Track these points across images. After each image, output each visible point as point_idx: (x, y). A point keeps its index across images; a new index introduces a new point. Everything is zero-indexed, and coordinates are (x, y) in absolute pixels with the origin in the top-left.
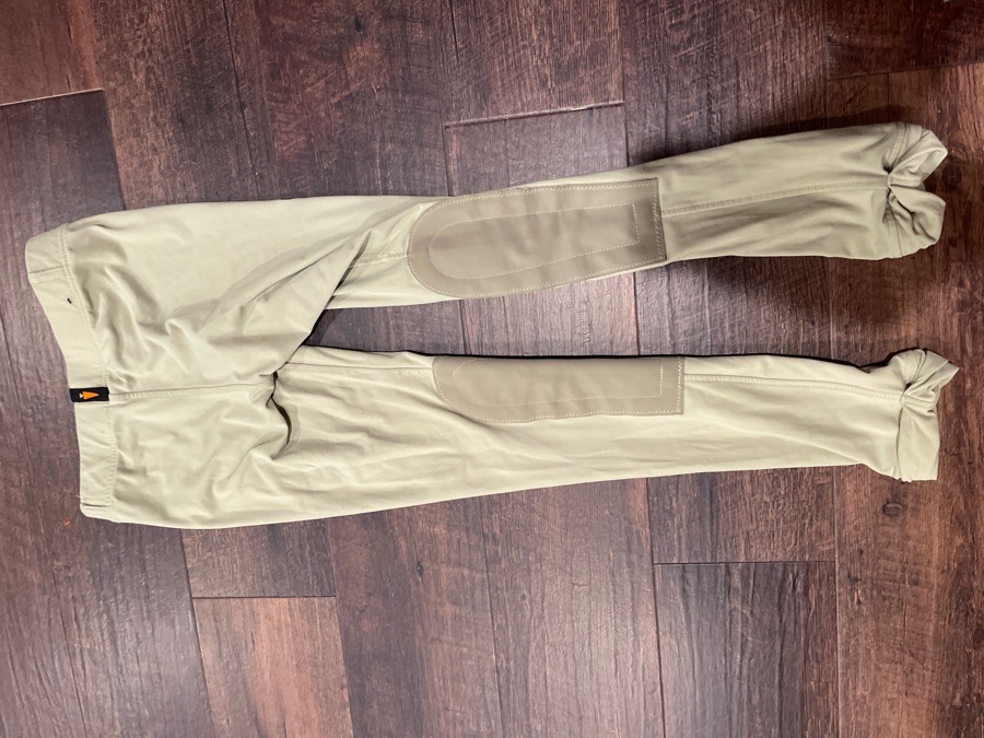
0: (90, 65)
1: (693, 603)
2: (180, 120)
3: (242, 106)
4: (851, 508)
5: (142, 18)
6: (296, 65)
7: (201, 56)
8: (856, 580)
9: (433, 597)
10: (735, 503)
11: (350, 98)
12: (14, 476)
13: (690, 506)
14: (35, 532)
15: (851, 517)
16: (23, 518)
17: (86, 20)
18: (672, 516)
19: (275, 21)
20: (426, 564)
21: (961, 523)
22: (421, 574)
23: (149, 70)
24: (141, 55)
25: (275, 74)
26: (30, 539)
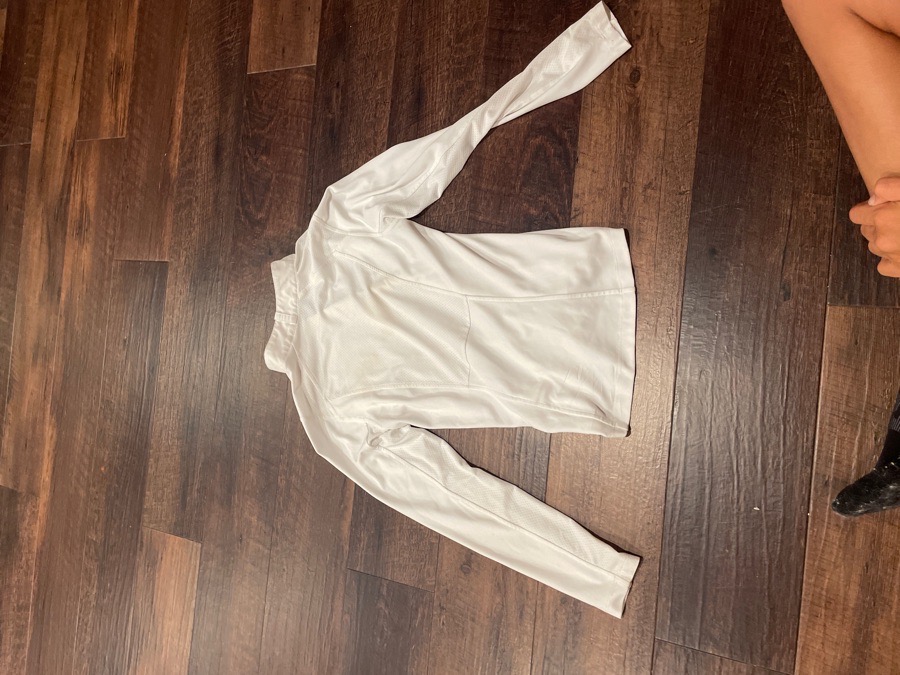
0: (166, 249)
1: (362, 597)
2: (194, 283)
3: (218, 280)
4: (445, 562)
5: (190, 233)
6: (243, 266)
7: (208, 254)
8: (442, 608)
9: (243, 557)
10: (390, 542)
11: (261, 285)
12: (89, 439)
13: (369, 539)
14: (89, 471)
15: (445, 568)
16: (86, 461)
17: (169, 228)
18: (360, 541)
19: (240, 244)
20: (244, 537)
21: (500, 588)
22: (241, 541)
23: (187, 257)
24: (185, 249)
25: (234, 268)
26: (86, 473)
